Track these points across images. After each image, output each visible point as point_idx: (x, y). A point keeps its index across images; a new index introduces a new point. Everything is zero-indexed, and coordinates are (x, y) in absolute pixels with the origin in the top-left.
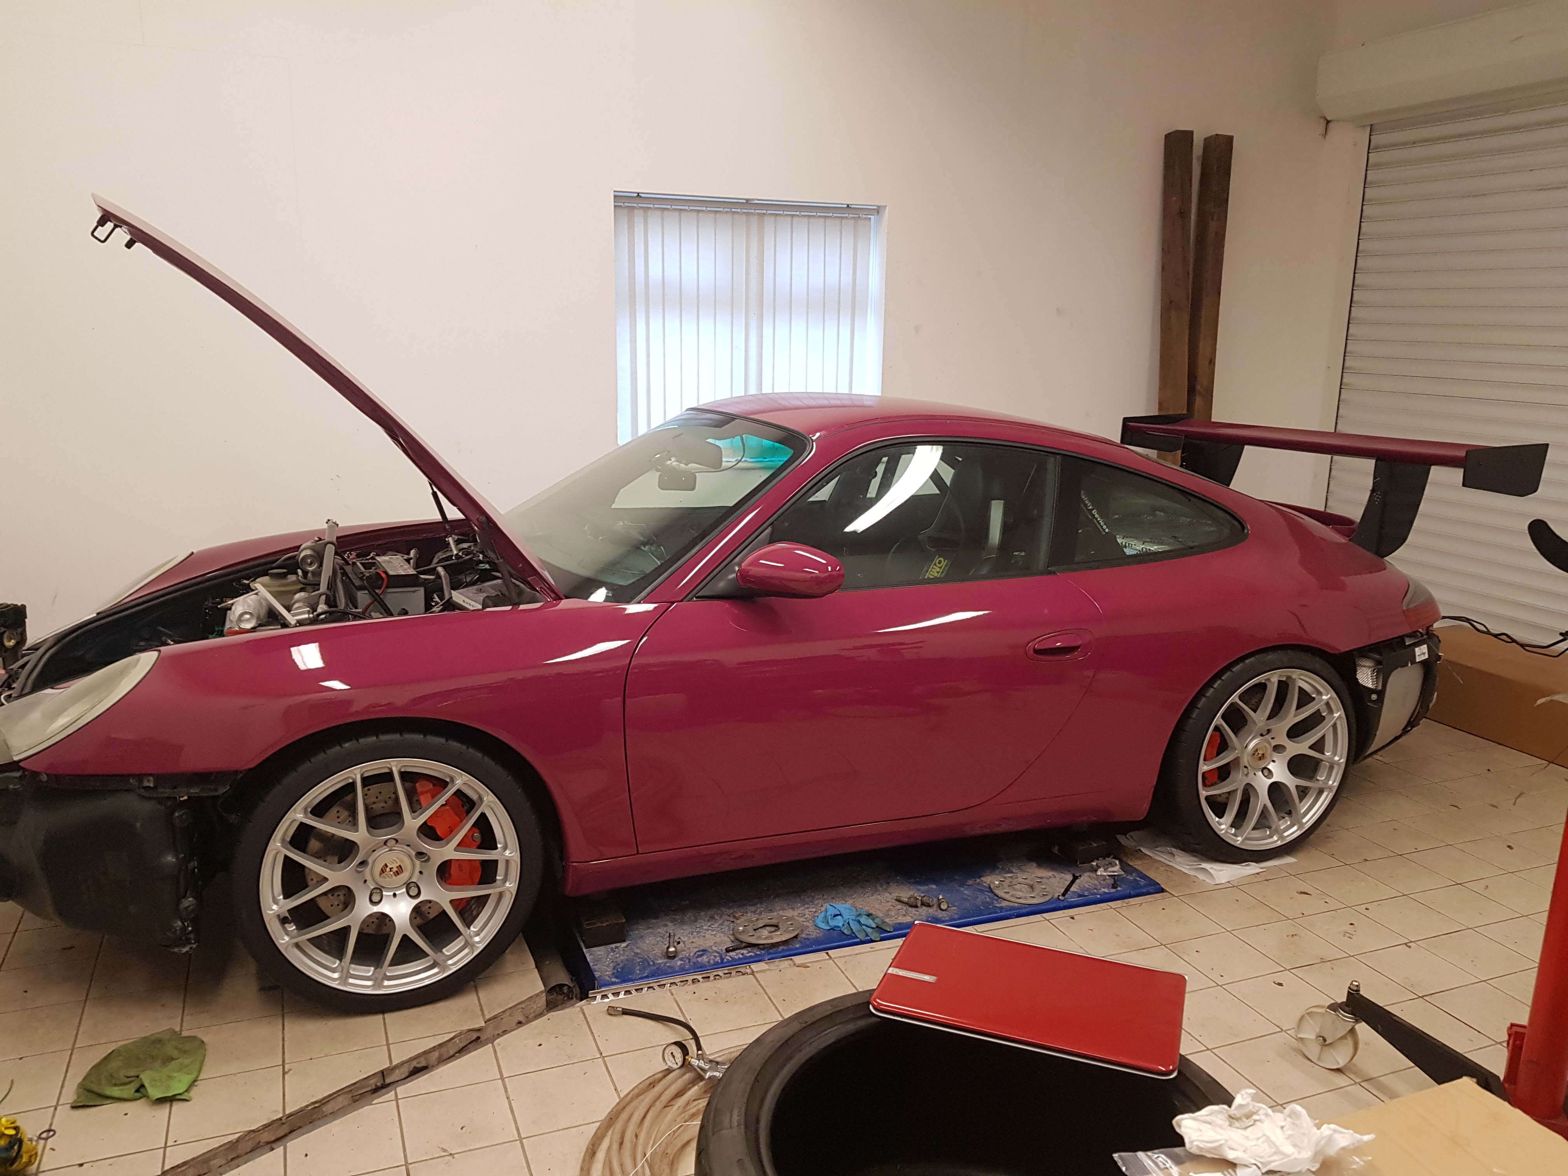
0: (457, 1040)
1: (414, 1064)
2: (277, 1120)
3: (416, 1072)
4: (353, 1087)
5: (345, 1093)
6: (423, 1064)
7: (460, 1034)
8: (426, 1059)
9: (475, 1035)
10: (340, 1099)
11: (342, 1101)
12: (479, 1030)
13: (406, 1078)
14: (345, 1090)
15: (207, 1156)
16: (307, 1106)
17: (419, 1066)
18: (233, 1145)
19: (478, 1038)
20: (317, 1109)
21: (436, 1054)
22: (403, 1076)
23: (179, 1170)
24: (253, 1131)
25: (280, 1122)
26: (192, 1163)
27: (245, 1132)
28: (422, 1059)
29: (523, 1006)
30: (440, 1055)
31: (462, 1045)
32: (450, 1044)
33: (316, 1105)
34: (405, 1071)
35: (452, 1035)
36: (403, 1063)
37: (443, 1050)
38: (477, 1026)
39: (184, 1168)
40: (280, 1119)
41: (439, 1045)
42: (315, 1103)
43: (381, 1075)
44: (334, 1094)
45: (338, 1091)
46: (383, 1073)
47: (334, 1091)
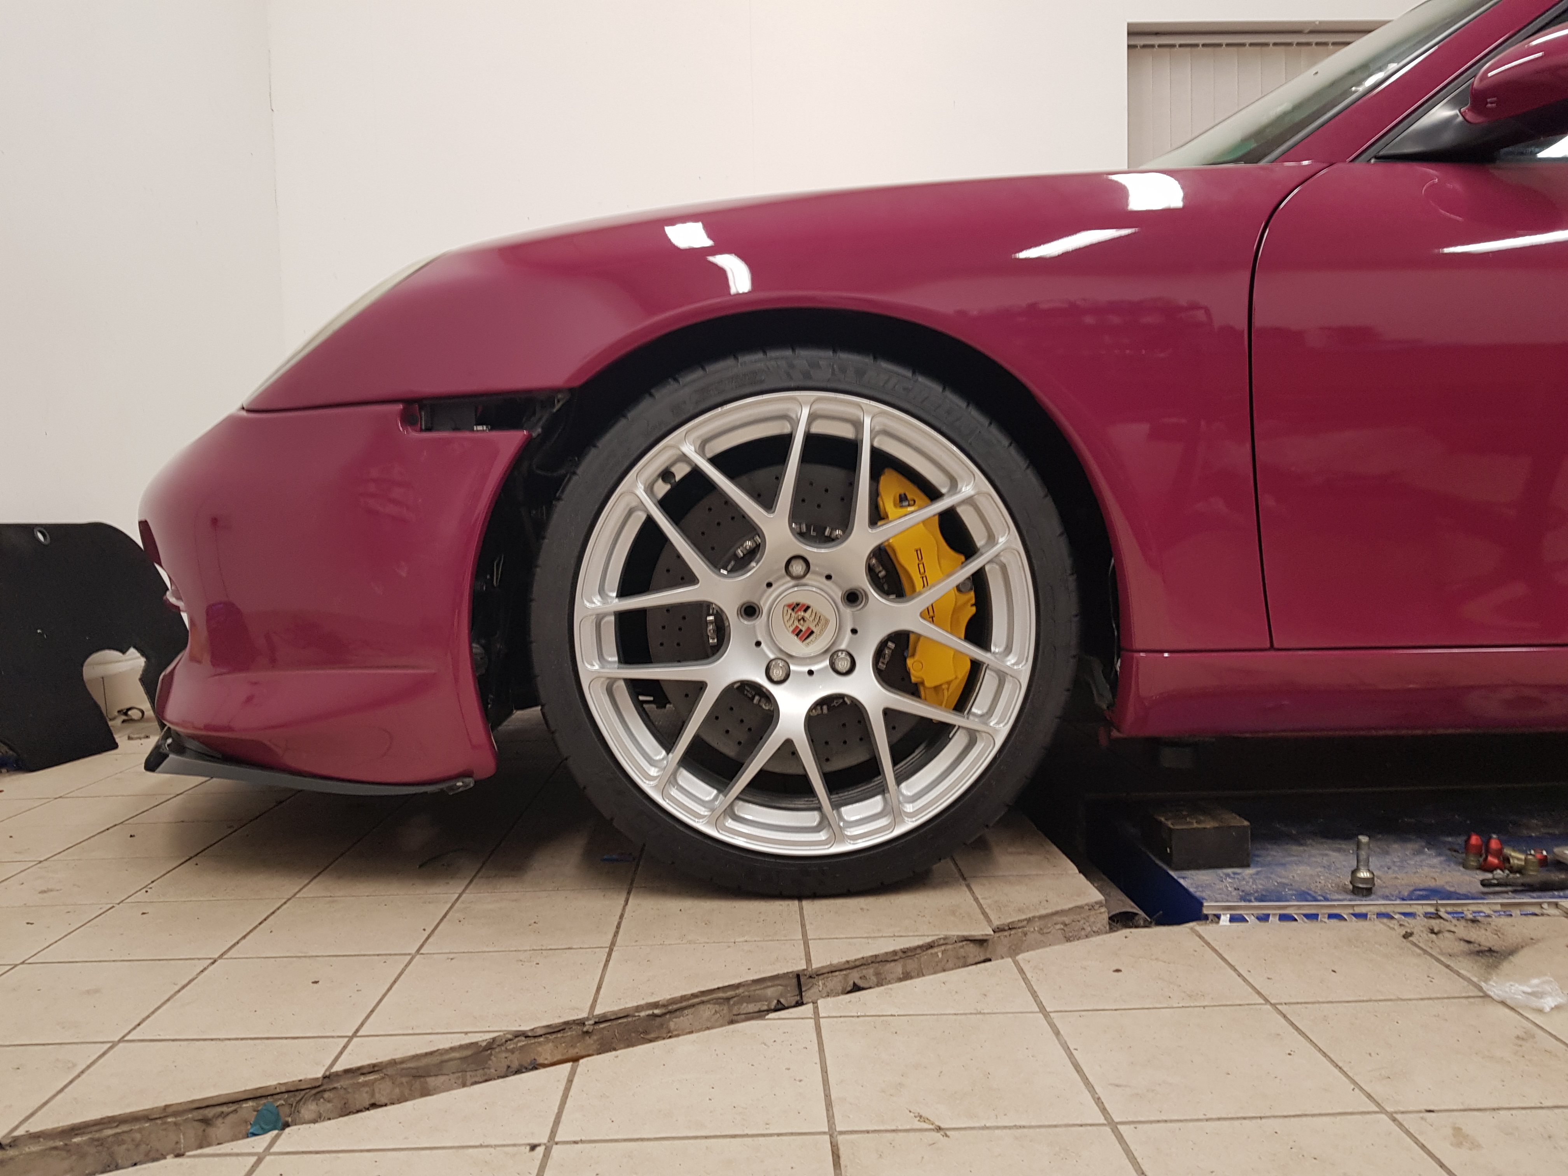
0: (937, 951)
1: (855, 978)
2: (574, 1021)
3: (854, 991)
4: (730, 993)
5: (717, 1001)
6: (870, 982)
7: (945, 940)
9: (970, 947)
10: (706, 1012)
12: (979, 942)
14: (718, 993)
15: (424, 1062)
16: (639, 1008)
17: (863, 983)
19: (990, 958)
20: (658, 1020)
21: (897, 968)
22: (830, 995)
23: (362, 1079)
24: (525, 1035)
25: (577, 1030)
26: (390, 1071)
27: (509, 1032)
29: (1066, 916)
30: (907, 973)
31: (951, 964)
32: (925, 955)
33: (657, 1011)
34: (836, 985)
35: (929, 939)
36: (832, 969)
38: (978, 934)
39: (371, 1077)
40: (581, 1023)
41: (904, 951)
42: (656, 1005)
43: (795, 981)
44: (694, 996)
45: (703, 993)
46: (798, 976)
47: (695, 990)
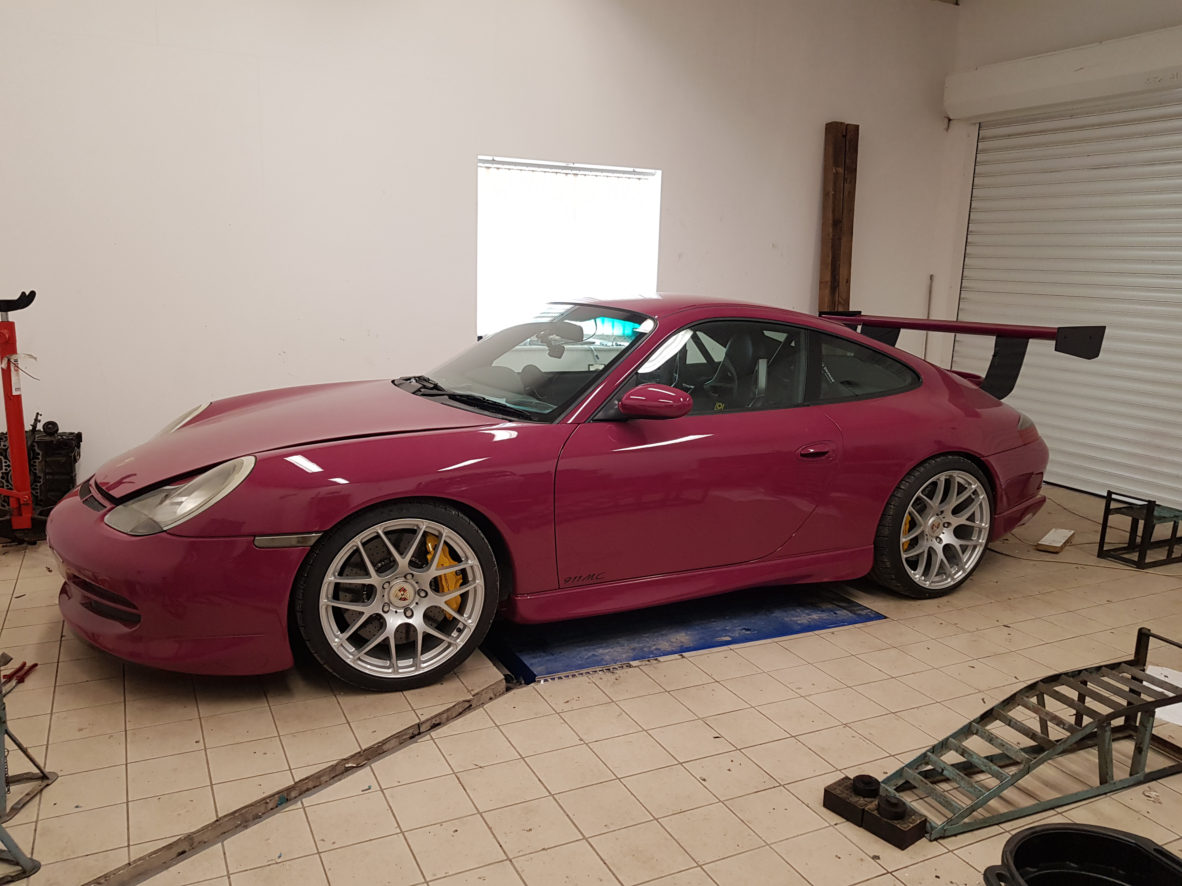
0: (457, 707)
1: (434, 721)
2: (358, 753)
3: (435, 726)
4: (399, 734)
5: (395, 737)
6: (438, 722)
7: (458, 703)
8: (440, 718)
9: (467, 705)
10: (393, 741)
11: (394, 743)
12: (469, 701)
13: (429, 730)
14: (397, 735)
15: (320, 773)
16: (374, 745)
17: (436, 722)
18: (333, 768)
19: (471, 705)
21: (445, 716)
22: (427, 729)
23: (304, 782)
24: (345, 759)
25: (359, 754)
26: (311, 778)
27: (340, 760)
28: (438, 718)
29: (493, 687)
30: (448, 716)
31: (461, 710)
32: (453, 710)
33: (380, 744)
34: (428, 725)
35: (454, 704)
36: (427, 720)
37: (449, 713)
38: (468, 698)
39: (307, 781)
40: (360, 752)
41: (447, 710)
42: (379, 743)
43: (417, 726)
44: (389, 737)
45: (392, 736)
46: (419, 725)
47: (390, 736)
